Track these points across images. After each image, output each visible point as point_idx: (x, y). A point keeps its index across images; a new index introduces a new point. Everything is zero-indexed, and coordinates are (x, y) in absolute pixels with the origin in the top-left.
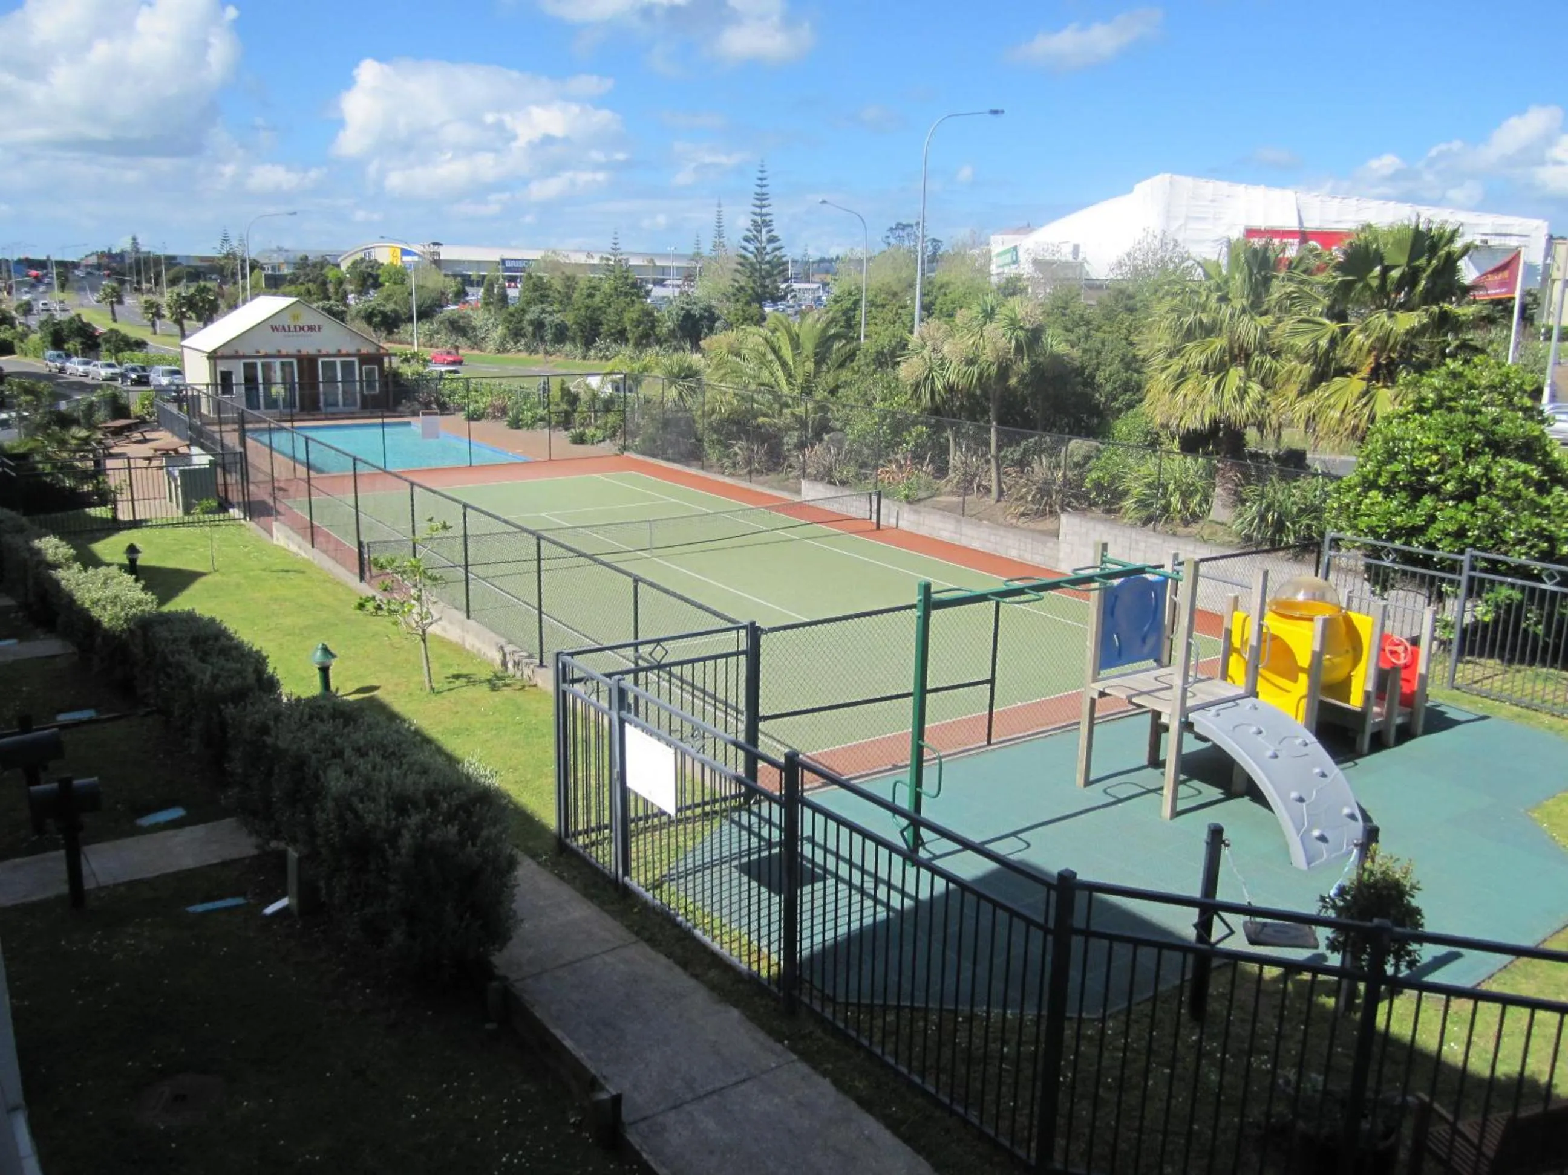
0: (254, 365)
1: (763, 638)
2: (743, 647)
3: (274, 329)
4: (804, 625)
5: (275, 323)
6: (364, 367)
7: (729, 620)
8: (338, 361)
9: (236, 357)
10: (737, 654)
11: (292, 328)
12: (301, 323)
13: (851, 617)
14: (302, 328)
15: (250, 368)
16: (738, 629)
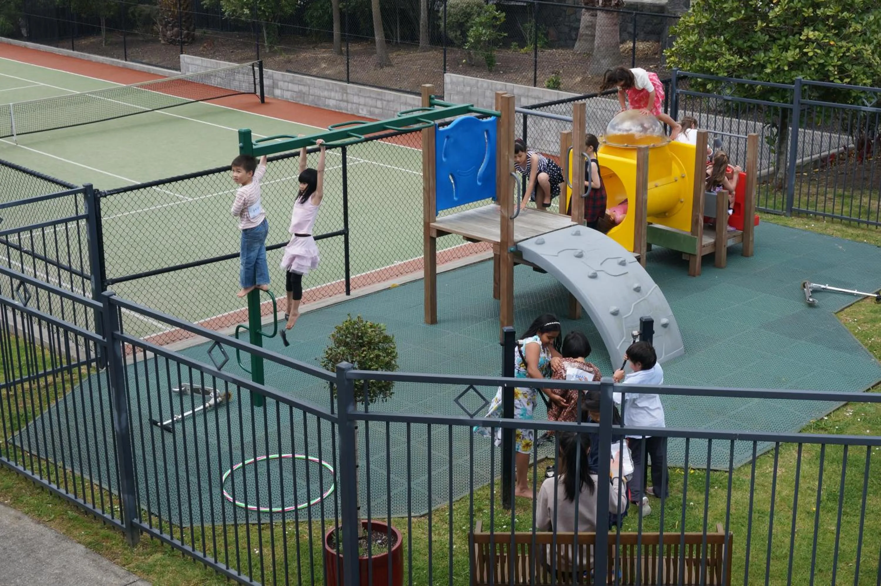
1: (103, 200)
2: (82, 211)
4: (138, 187)
7: (64, 185)
10: (77, 218)
13: (213, 172)
16: (75, 193)
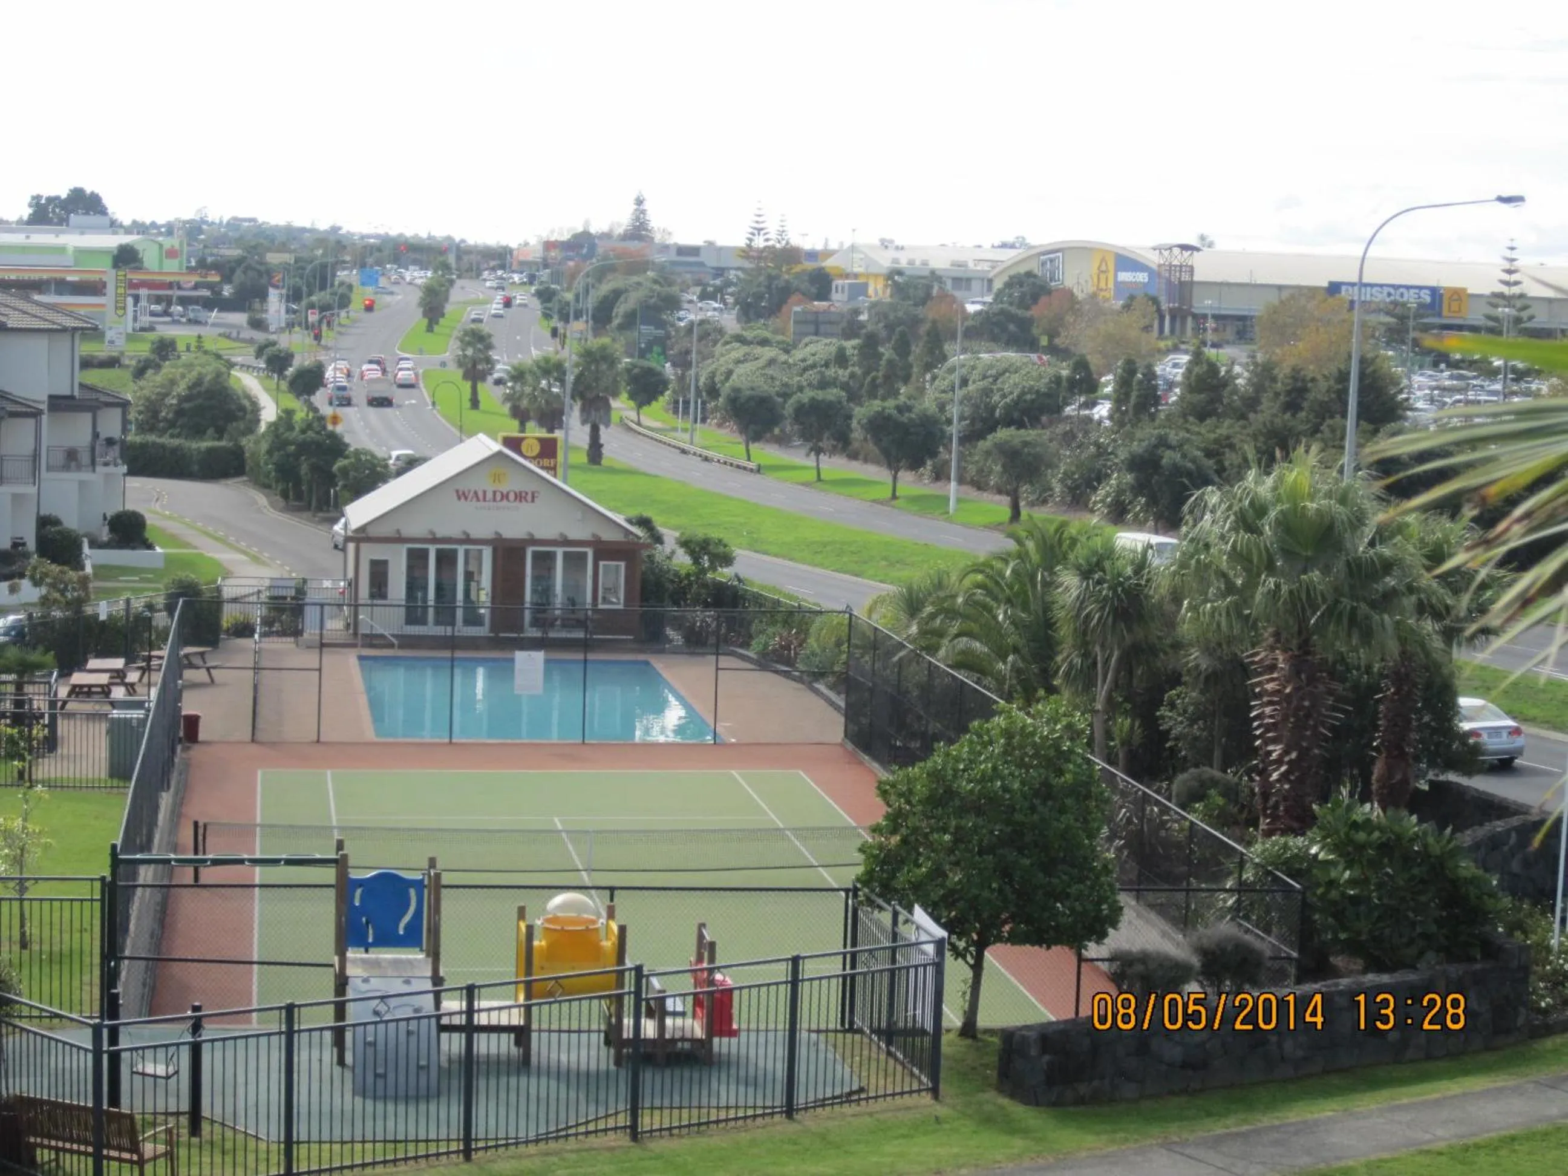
0: (424, 554)
3: (462, 495)
5: (462, 486)
6: (601, 563)
8: (560, 552)
9: (399, 539)
11: (489, 495)
12: (504, 488)
14: (505, 497)
15: (417, 559)
